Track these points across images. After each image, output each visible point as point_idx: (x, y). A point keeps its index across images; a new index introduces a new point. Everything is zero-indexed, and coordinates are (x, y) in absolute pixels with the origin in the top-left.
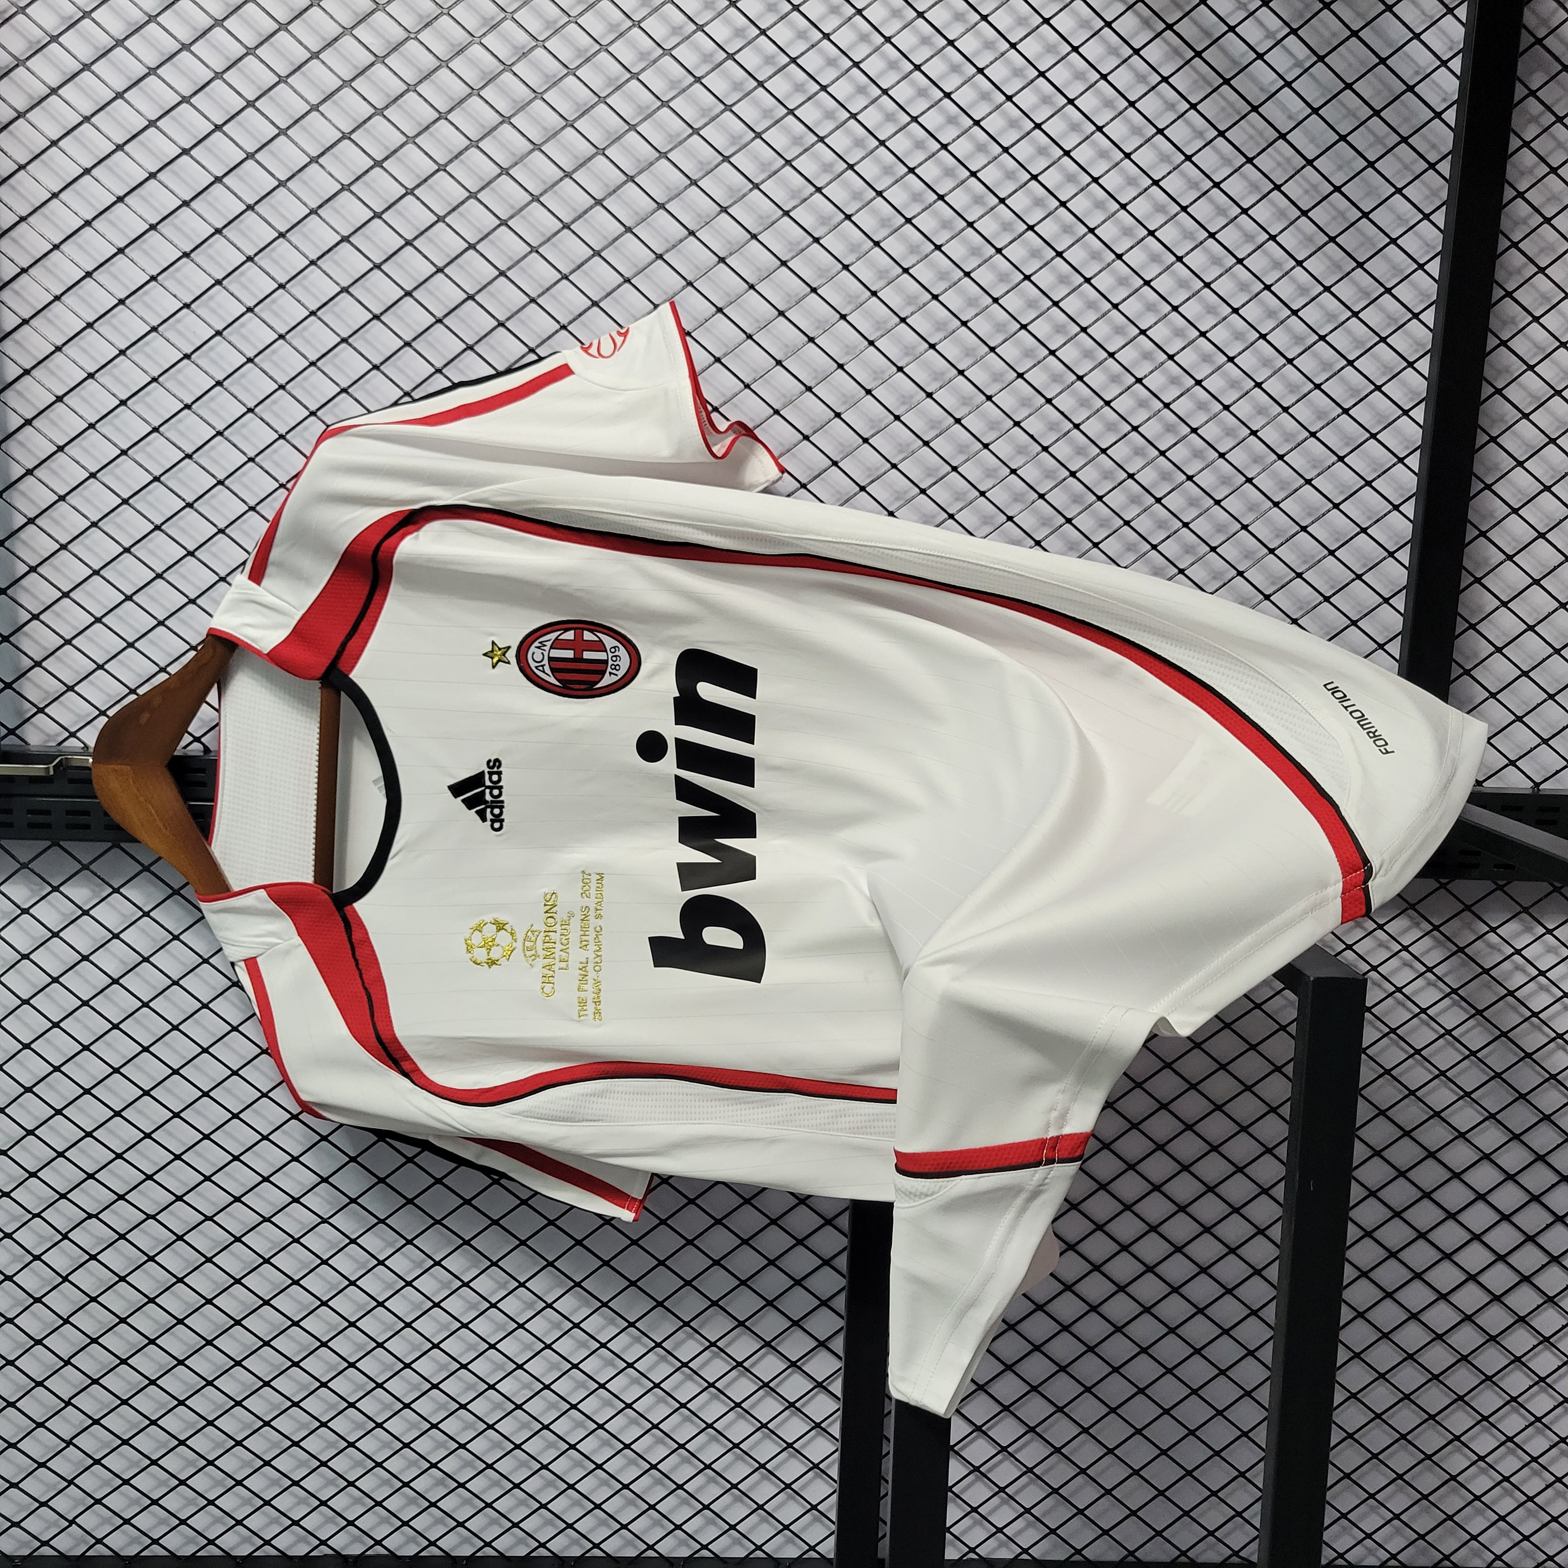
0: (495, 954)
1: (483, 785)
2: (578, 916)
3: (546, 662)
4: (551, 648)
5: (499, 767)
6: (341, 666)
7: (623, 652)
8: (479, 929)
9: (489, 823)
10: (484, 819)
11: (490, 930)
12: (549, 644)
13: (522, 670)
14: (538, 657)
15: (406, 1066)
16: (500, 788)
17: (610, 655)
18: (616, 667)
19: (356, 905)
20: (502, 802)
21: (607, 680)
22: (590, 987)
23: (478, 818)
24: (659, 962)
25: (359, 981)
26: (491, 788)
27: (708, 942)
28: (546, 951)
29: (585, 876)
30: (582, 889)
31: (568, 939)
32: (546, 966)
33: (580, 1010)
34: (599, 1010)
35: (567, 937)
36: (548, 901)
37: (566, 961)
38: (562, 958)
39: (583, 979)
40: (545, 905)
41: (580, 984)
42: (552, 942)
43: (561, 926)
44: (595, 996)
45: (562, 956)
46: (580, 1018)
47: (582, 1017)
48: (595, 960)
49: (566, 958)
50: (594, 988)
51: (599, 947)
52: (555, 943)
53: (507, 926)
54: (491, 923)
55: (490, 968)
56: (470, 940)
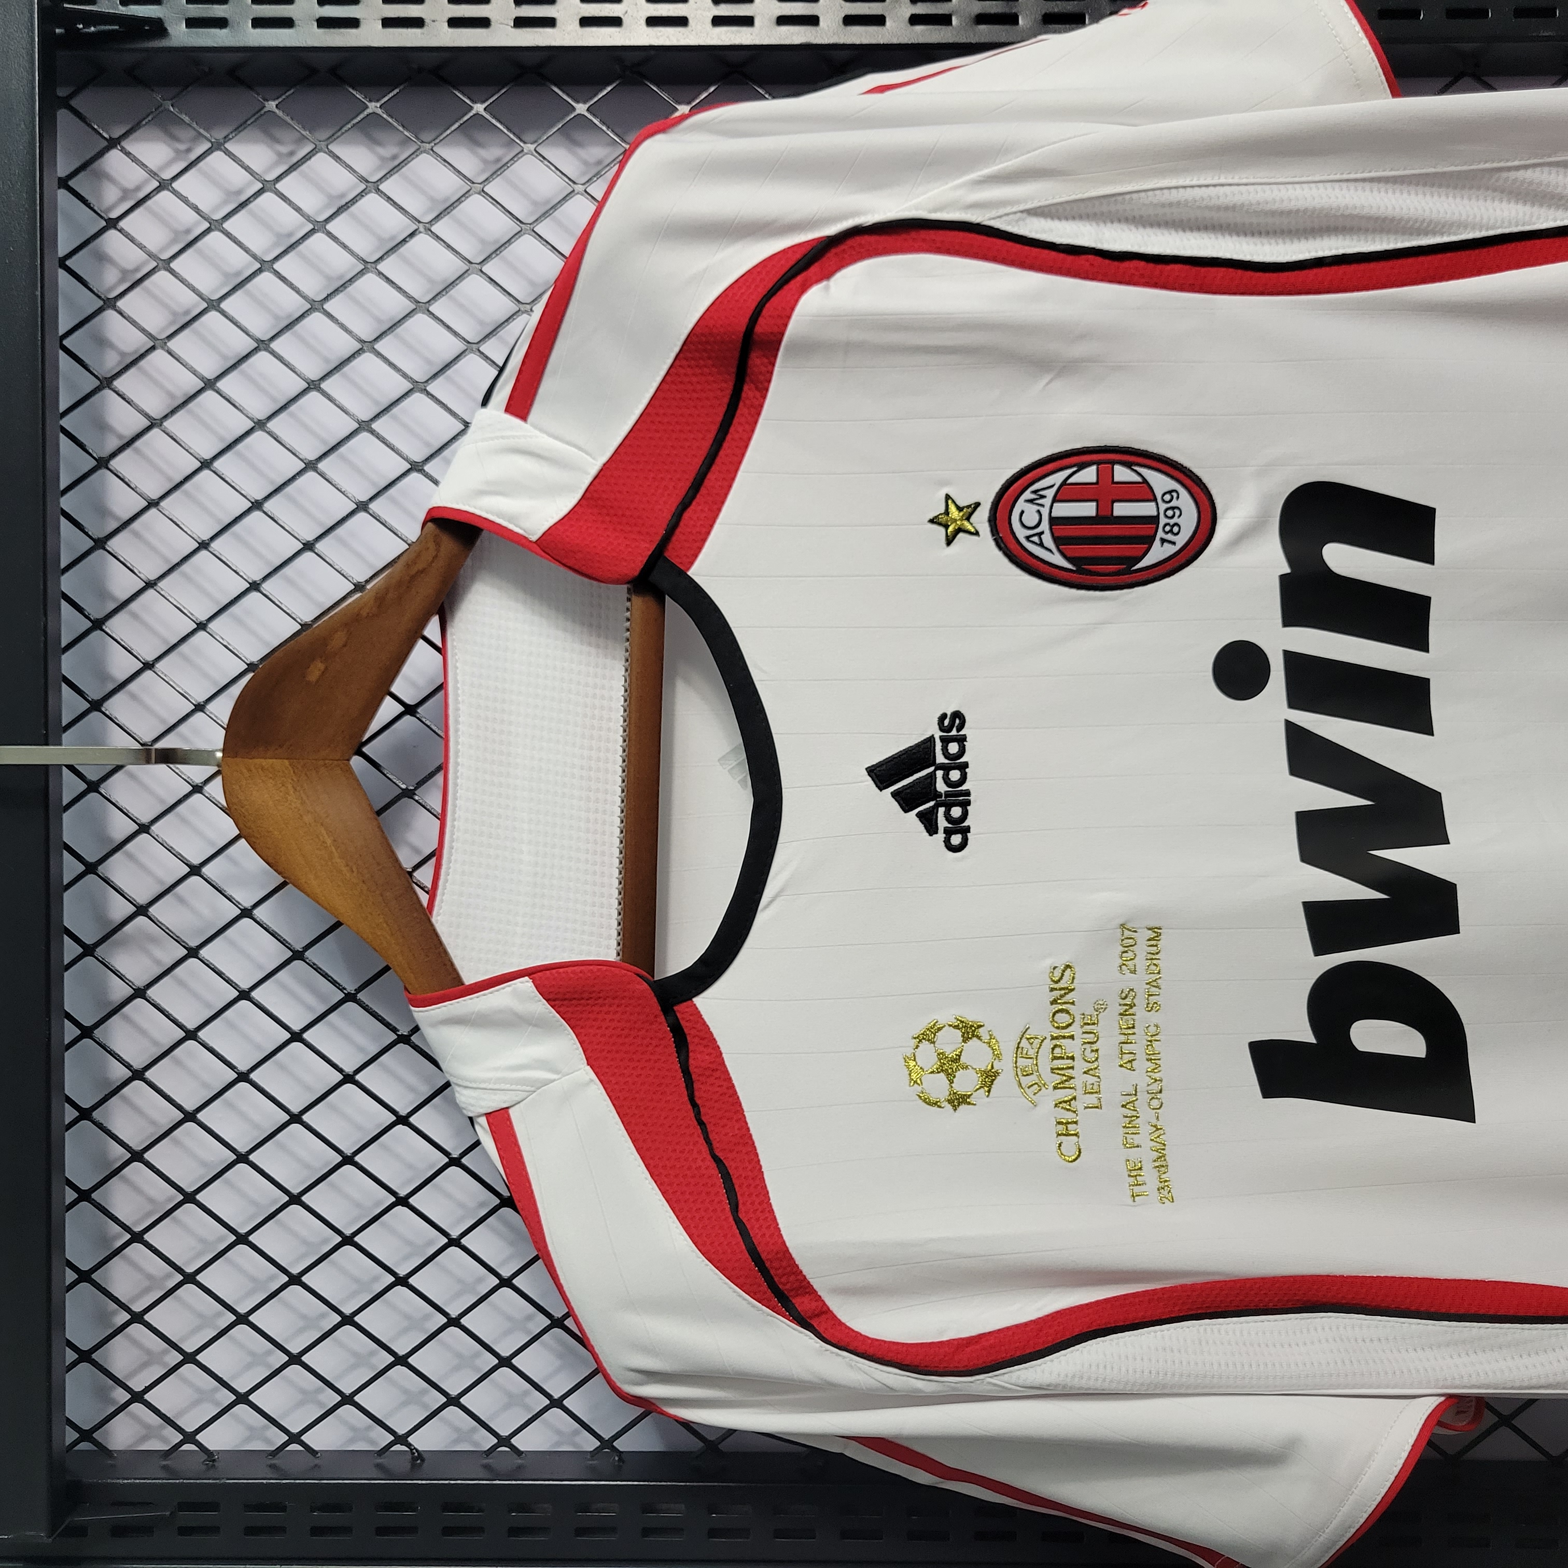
0: (966, 1082)
1: (933, 763)
2: (1115, 1008)
3: (1045, 526)
4: (1055, 500)
5: (961, 727)
6: (670, 554)
7: (1185, 501)
8: (929, 1035)
9: (941, 836)
10: (932, 829)
11: (949, 1041)
12: (1050, 494)
13: (1000, 544)
14: (1031, 518)
15: (802, 1304)
16: (963, 767)
17: (1163, 506)
18: (1174, 529)
19: (700, 1001)
20: (968, 793)
21: (1157, 553)
22: (1144, 1137)
23: (921, 827)
24: (1271, 1087)
25: (704, 1148)
26: (947, 769)
27: (1361, 1048)
28: (1058, 1074)
29: (1127, 933)
30: (1121, 957)
31: (1097, 1051)
32: (1060, 1103)
33: (1133, 1186)
34: (1166, 1181)
35: (1095, 1047)
36: (1057, 982)
37: (1096, 1092)
38: (1089, 1087)
39: (1130, 1126)
40: (1052, 990)
41: (1126, 1135)
42: (1068, 1058)
43: (1082, 1027)
44: (1156, 1155)
45: (1088, 1083)
46: (1134, 1201)
47: (1137, 1198)
48: (1149, 1088)
49: (1095, 1087)
50: (1152, 1140)
51: (1156, 1064)
52: (1073, 1058)
53: (981, 1030)
54: (950, 1025)
55: (955, 1110)
56: (915, 1060)
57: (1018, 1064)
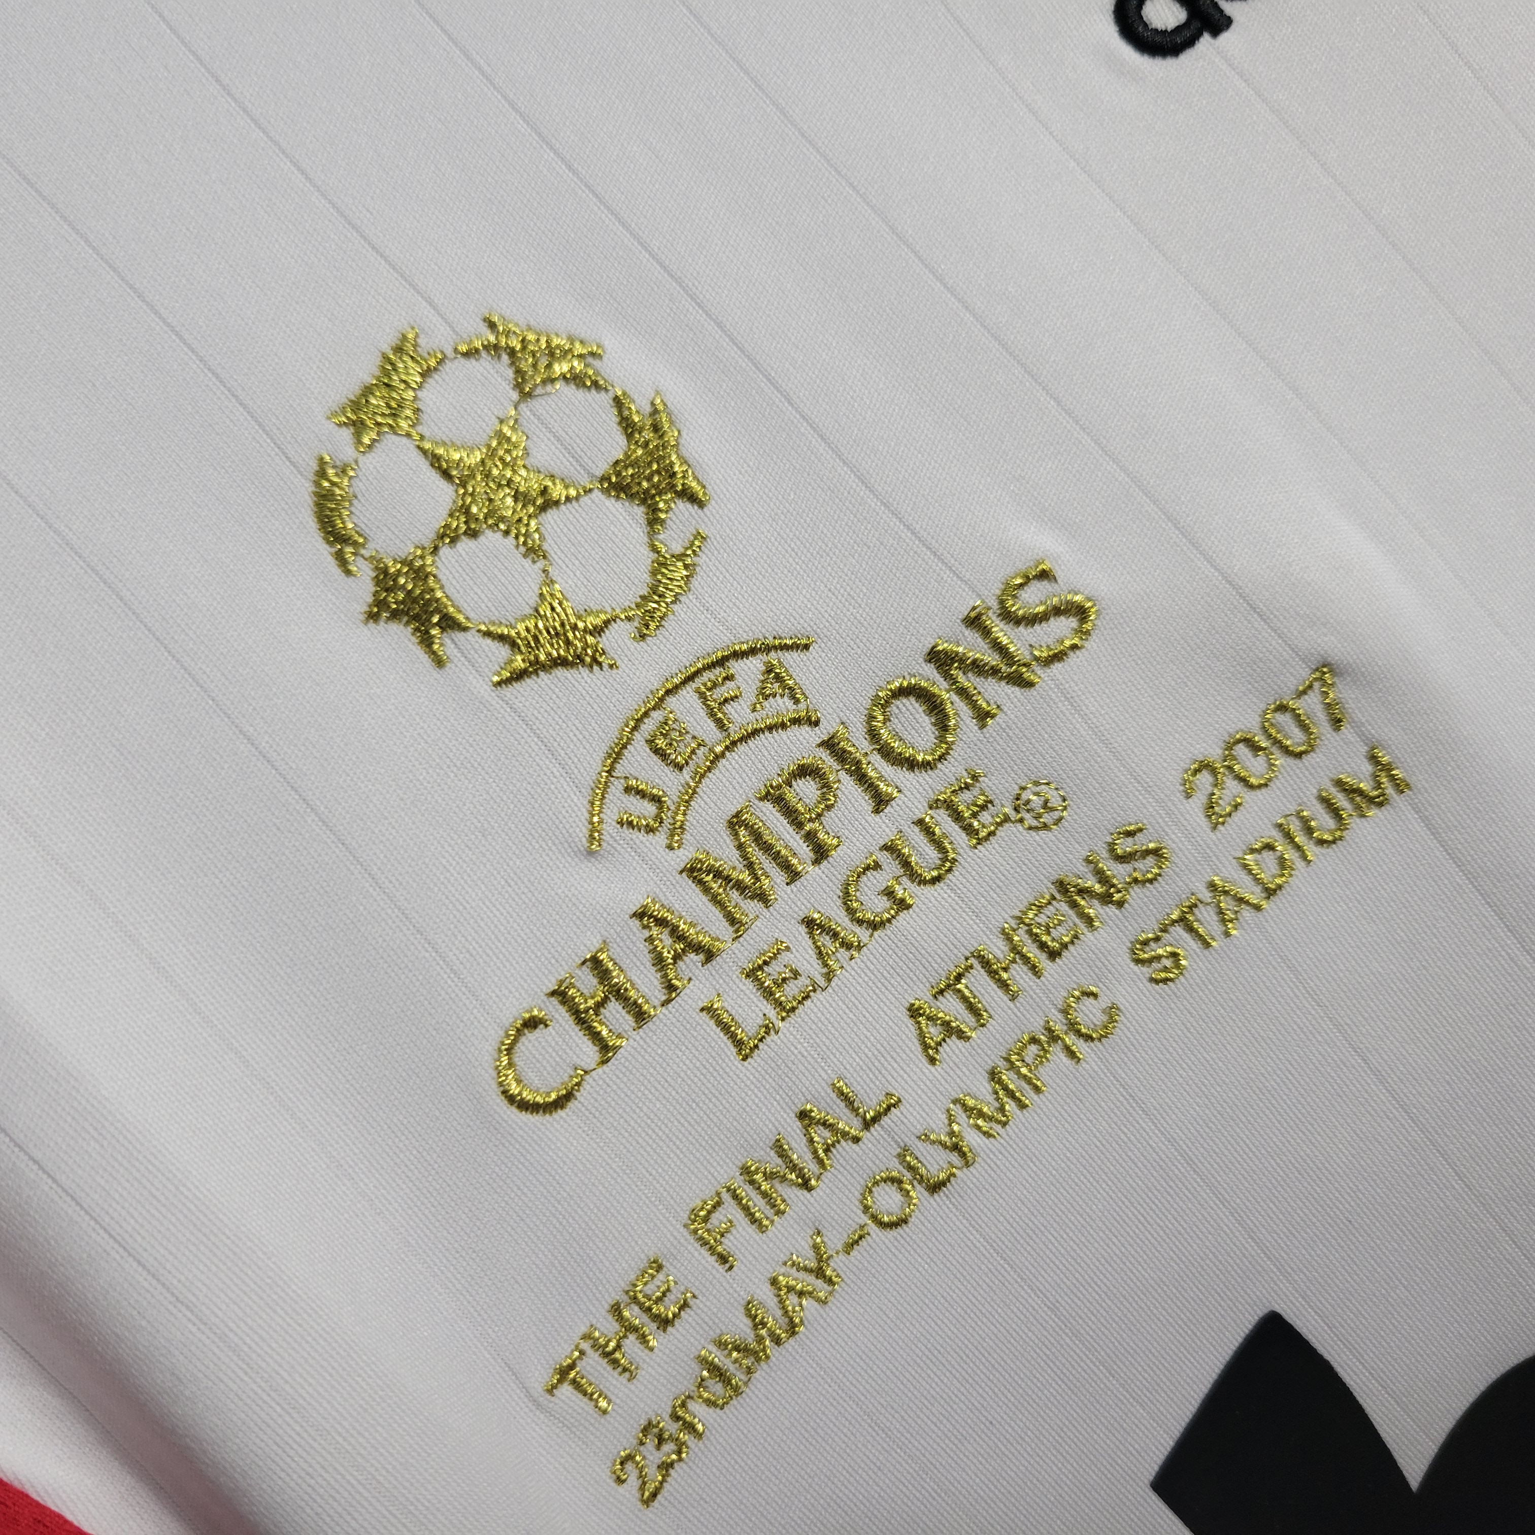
0: (486, 581)
2: (1068, 854)
8: (534, 362)
11: (568, 438)
22: (765, 1252)
28: (740, 847)
29: (1312, 705)
30: (1230, 746)
31: (903, 905)
32: (661, 922)
33: (595, 1346)
34: (690, 1428)
35: (905, 889)
36: (1007, 616)
37: (779, 1004)
38: (776, 969)
39: (765, 1186)
40: (974, 622)
41: (726, 1197)
42: (810, 837)
43: (934, 805)
44: (742, 1329)
45: (785, 957)
46: (551, 1390)
47: (566, 1389)
48: (921, 1148)
49: (792, 989)
50: (774, 1282)
51: (1002, 1109)
52: (821, 853)
53: (682, 507)
54: (618, 402)
55: (373, 617)
56: (426, 374)
57: (671, 701)
